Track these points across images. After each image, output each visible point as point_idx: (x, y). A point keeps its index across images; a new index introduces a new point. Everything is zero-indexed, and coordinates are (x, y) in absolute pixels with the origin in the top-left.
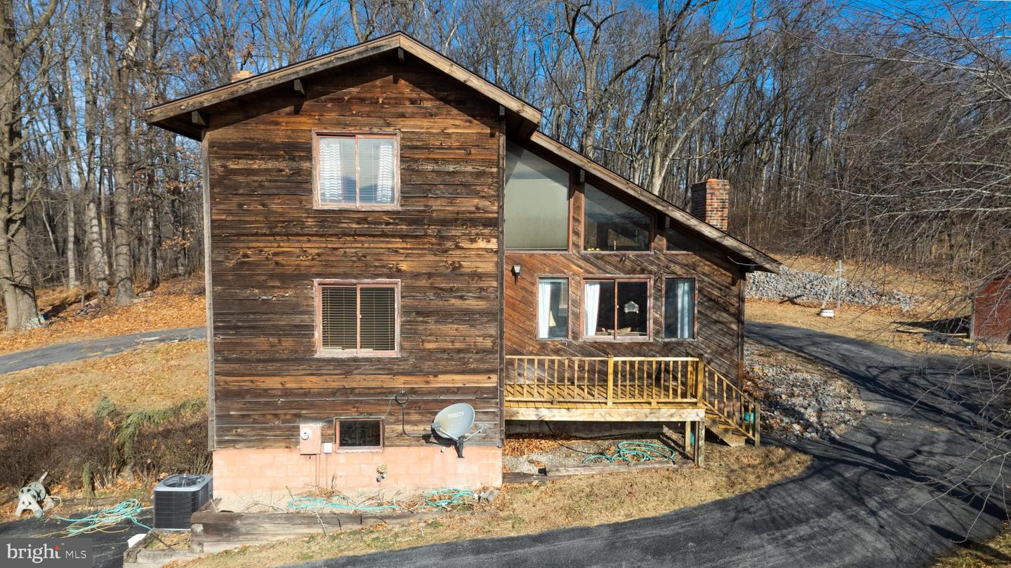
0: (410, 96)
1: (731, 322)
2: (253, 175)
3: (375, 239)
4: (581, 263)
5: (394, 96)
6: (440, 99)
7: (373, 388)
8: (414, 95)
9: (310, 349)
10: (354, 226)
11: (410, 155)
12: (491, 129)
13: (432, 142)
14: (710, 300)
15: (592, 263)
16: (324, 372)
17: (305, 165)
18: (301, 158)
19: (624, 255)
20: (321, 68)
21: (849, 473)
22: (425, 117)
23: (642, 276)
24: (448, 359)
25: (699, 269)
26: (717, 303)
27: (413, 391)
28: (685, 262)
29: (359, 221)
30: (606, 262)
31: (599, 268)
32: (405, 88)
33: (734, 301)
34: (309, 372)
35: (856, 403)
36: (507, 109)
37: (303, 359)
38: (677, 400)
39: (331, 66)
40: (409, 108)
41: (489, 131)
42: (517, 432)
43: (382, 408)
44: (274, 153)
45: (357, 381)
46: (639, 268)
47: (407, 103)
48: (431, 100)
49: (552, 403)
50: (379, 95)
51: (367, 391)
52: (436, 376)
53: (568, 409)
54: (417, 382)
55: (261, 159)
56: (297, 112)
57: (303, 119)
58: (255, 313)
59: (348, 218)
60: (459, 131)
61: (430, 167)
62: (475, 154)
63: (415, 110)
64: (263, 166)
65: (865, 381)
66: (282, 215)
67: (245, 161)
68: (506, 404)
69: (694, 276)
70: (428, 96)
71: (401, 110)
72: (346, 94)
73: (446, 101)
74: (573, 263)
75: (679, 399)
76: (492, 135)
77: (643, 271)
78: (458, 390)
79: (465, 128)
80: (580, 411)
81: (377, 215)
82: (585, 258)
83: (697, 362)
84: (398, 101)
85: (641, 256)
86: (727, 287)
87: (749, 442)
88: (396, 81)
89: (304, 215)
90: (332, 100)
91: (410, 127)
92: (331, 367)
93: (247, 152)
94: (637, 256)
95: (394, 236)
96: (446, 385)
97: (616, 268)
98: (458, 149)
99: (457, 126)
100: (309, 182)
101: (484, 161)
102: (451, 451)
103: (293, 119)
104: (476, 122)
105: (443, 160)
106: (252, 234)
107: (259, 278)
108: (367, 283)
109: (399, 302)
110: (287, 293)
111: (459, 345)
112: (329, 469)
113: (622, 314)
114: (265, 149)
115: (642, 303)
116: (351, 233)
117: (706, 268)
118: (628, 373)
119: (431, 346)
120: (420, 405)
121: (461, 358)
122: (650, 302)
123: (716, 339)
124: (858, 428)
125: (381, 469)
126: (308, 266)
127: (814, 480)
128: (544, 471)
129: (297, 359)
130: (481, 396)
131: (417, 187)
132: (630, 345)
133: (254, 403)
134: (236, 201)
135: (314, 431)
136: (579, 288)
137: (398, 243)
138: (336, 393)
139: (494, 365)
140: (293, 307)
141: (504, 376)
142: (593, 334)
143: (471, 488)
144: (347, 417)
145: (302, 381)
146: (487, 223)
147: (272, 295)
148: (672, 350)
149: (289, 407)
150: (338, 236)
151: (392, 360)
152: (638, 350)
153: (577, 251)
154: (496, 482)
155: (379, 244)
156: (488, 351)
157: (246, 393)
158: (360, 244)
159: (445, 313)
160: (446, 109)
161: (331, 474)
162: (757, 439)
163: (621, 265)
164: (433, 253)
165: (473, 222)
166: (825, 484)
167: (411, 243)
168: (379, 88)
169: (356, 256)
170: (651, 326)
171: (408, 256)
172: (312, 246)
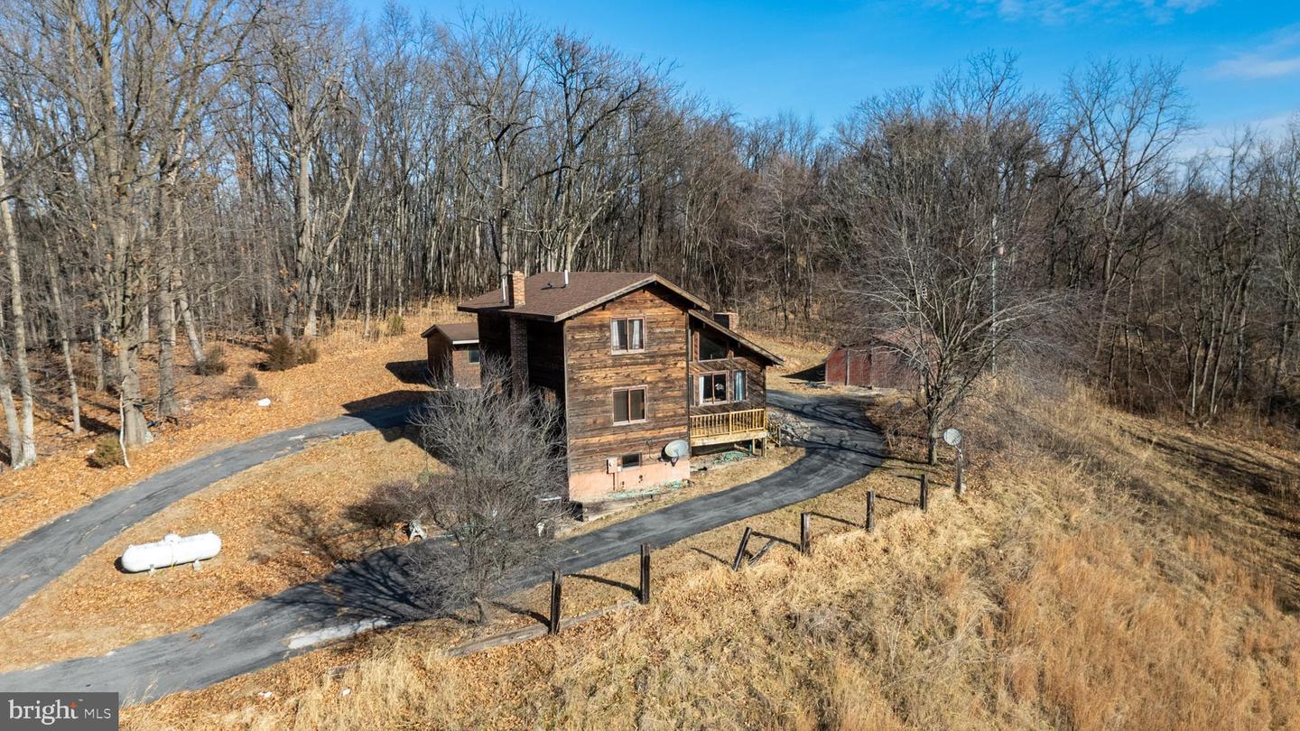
0: (650, 299)
1: (761, 390)
2: (586, 340)
3: (637, 366)
4: (698, 368)
5: (644, 299)
7: (637, 438)
9: (610, 422)
10: (627, 361)
12: (683, 310)
13: (659, 319)
14: (752, 380)
15: (703, 367)
16: (616, 432)
17: (608, 334)
18: (606, 331)
19: (716, 361)
21: (823, 451)
22: (656, 307)
23: (724, 371)
24: (667, 421)
25: (747, 366)
26: (755, 382)
27: (654, 438)
28: (741, 363)
29: (630, 359)
30: (709, 366)
31: (706, 369)
32: (648, 295)
33: (762, 380)
34: (610, 433)
35: (803, 424)
36: (697, 306)
37: (608, 428)
38: (757, 428)
40: (649, 304)
41: (682, 312)
42: (695, 452)
43: (641, 447)
44: (594, 330)
45: (632, 435)
46: (722, 368)
47: (649, 302)
48: (658, 299)
49: (707, 436)
50: (637, 299)
51: (634, 440)
52: (663, 429)
53: (715, 439)
54: (655, 433)
55: (589, 333)
56: (604, 309)
57: (606, 312)
58: (586, 408)
59: (626, 357)
60: (671, 312)
61: (658, 330)
62: (677, 324)
63: (653, 305)
64: (590, 336)
65: (799, 413)
66: (598, 358)
67: (582, 334)
68: (691, 439)
69: (746, 369)
71: (646, 305)
73: (665, 300)
74: (695, 369)
76: (683, 314)
77: (724, 368)
78: (672, 435)
79: (673, 311)
80: (719, 439)
81: (637, 355)
82: (700, 365)
83: (763, 411)
84: (645, 301)
86: (759, 373)
87: (777, 446)
88: (644, 292)
89: (606, 358)
91: (650, 313)
92: (619, 430)
93: (583, 329)
94: (722, 361)
95: (644, 364)
96: (667, 433)
97: (713, 368)
98: (670, 321)
100: (610, 342)
101: (681, 324)
102: (669, 464)
103: (601, 314)
104: (676, 308)
105: (663, 327)
106: (585, 369)
107: (589, 390)
108: (634, 388)
109: (647, 395)
110: (601, 396)
111: (672, 413)
112: (619, 479)
113: (716, 390)
114: (590, 328)
115: (724, 385)
116: (627, 365)
117: (749, 364)
118: (737, 418)
119: (660, 415)
120: (656, 444)
121: (673, 420)
122: (728, 384)
123: (755, 398)
124: (812, 434)
125: (641, 477)
126: (609, 382)
127: (813, 456)
128: (705, 469)
129: (605, 427)
130: (681, 436)
131: (653, 341)
132: (720, 406)
133: (588, 451)
134: (578, 354)
135: (613, 461)
136: (698, 379)
137: (646, 368)
138: (622, 443)
139: (686, 422)
140: (603, 403)
141: (690, 426)
142: (702, 402)
143: (679, 480)
144: (625, 454)
145: (608, 438)
146: (681, 355)
147: (594, 398)
148: (736, 407)
149: (602, 451)
150: (621, 366)
151: (644, 424)
152: (723, 408)
153: (696, 361)
154: (688, 476)
155: (637, 369)
156: (684, 415)
157: (584, 447)
158: (631, 369)
159: (666, 399)
160: (665, 303)
161: (620, 482)
162: (780, 443)
163: (715, 367)
164: (660, 371)
165: (676, 355)
166: (818, 457)
167: (652, 367)
168: (637, 296)
169: (628, 376)
170: (728, 395)
171: (650, 374)
172: (610, 373)
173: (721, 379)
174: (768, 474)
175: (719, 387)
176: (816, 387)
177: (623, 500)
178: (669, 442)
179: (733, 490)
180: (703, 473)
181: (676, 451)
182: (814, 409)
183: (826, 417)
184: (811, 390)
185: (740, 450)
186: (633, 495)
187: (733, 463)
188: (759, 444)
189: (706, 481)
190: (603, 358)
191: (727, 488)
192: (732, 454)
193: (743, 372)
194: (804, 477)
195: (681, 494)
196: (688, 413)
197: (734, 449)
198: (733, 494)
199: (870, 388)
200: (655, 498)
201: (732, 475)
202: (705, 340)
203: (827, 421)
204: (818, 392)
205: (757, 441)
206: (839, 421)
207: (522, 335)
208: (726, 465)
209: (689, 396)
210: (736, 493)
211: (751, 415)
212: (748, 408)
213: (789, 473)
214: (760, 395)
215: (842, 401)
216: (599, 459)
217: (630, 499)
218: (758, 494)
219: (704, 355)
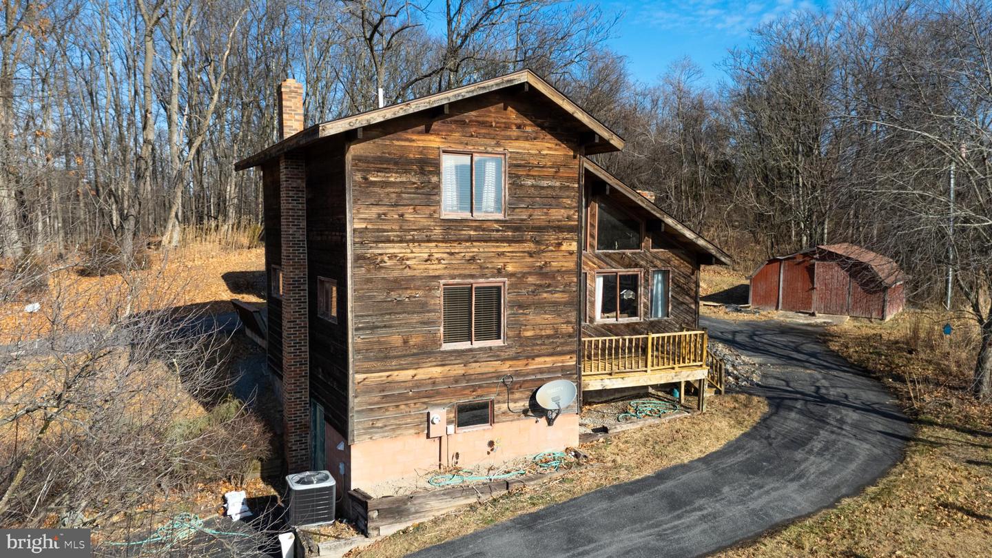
0: (516, 122)
1: (691, 303)
2: (391, 187)
3: (488, 244)
4: (595, 260)
5: (504, 121)
6: (538, 125)
7: (486, 373)
8: (519, 121)
9: (436, 342)
10: (472, 233)
11: (517, 171)
12: (574, 151)
13: (531, 162)
14: (678, 286)
15: (603, 260)
16: (447, 362)
17: (434, 179)
18: (430, 172)
19: (624, 253)
20: (468, 96)
21: (799, 405)
22: (527, 140)
23: (636, 269)
24: (541, 345)
25: (672, 263)
26: (683, 289)
27: (517, 374)
28: (663, 258)
29: (476, 229)
30: (613, 259)
31: (607, 264)
32: (512, 115)
33: (693, 286)
34: (435, 363)
35: (746, 359)
36: (601, 137)
37: (430, 353)
38: (690, 364)
39: (475, 94)
40: (514, 132)
41: (572, 154)
42: (587, 399)
43: (492, 390)
44: (407, 167)
45: (475, 368)
46: (633, 264)
47: (514, 128)
48: (531, 126)
49: (610, 374)
50: (493, 119)
51: (481, 377)
52: (533, 359)
53: (623, 378)
54: (520, 365)
55: (396, 173)
56: (427, 131)
57: (432, 138)
58: (390, 314)
59: (468, 226)
60: (551, 153)
61: (529, 182)
62: (563, 173)
63: (520, 134)
64: (398, 180)
66: (414, 222)
67: (383, 174)
68: (583, 378)
69: (669, 268)
70: (529, 122)
71: (508, 133)
72: (467, 117)
73: (543, 128)
74: (590, 260)
75: (692, 364)
76: (575, 157)
77: (636, 265)
78: (550, 370)
79: (556, 150)
80: (630, 379)
81: (489, 224)
82: (598, 257)
83: (703, 334)
84: (507, 127)
85: (635, 254)
86: (689, 276)
87: (719, 393)
88: (505, 109)
89: (432, 224)
90: (456, 122)
91: (516, 149)
92: (453, 358)
93: (385, 166)
94: (632, 253)
95: (502, 241)
96: (540, 366)
97: (619, 263)
98: (551, 167)
99: (549, 149)
100: (438, 194)
101: (568, 178)
102: (543, 421)
103: (423, 137)
104: (563, 145)
105: (539, 176)
106: (389, 241)
107: (396, 281)
108: (482, 282)
109: (505, 298)
110: (420, 293)
111: (549, 332)
112: (452, 447)
113: (622, 300)
114: (400, 163)
115: (635, 290)
116: (469, 239)
117: (676, 261)
118: (658, 346)
119: (529, 334)
120: (521, 384)
121: (551, 343)
122: (641, 290)
123: (682, 316)
124: (764, 376)
125: (491, 444)
126: (435, 269)
127: (782, 413)
128: (605, 430)
129: (426, 353)
130: (565, 373)
131: (520, 199)
132: (628, 325)
133: (390, 396)
134: (375, 210)
135: (439, 415)
136: (594, 280)
137: (505, 248)
138: (456, 381)
139: (575, 347)
140: (423, 307)
141: (582, 354)
142: (599, 318)
143: (559, 450)
144: (463, 401)
145: (431, 371)
146: (571, 229)
147: (405, 295)
148: (654, 327)
149: (419, 396)
150: (460, 241)
151: (500, 349)
152: (632, 329)
153: (593, 251)
154: (575, 443)
155: (491, 248)
156: (570, 336)
157: (382, 387)
158: (477, 249)
159: (540, 306)
160: (542, 134)
161: (452, 452)
162: (722, 389)
163: (622, 261)
164: (531, 254)
165: (560, 229)
166: (793, 415)
167: (515, 247)
168: (493, 114)
169: (473, 259)
170: (641, 309)
171: (513, 258)
172: (439, 251)
173: (631, 283)
174: (716, 447)
175: (628, 295)
176: (740, 311)
177: (451, 493)
178: (542, 382)
179: (661, 476)
180: (601, 438)
181: (556, 400)
182: (751, 337)
183: (773, 349)
184: (735, 314)
185: (659, 398)
186: (472, 480)
187: (650, 421)
188: (693, 390)
189: (609, 452)
190: (426, 222)
191: (648, 472)
192: (649, 405)
193: (665, 274)
194: (786, 454)
195: (563, 480)
196: (579, 333)
197: (648, 395)
198: (661, 487)
199: (813, 314)
200: (513, 488)
201: (655, 446)
202: (607, 216)
203: (780, 357)
204: (744, 317)
205: (688, 384)
206: (795, 355)
207: (297, 189)
208: (641, 423)
209: (580, 303)
210: (668, 485)
211: (678, 343)
212: (672, 330)
213: (756, 445)
214: (689, 311)
215: (785, 330)
216: (415, 410)
217: (466, 490)
218: (711, 491)
219: (605, 243)
